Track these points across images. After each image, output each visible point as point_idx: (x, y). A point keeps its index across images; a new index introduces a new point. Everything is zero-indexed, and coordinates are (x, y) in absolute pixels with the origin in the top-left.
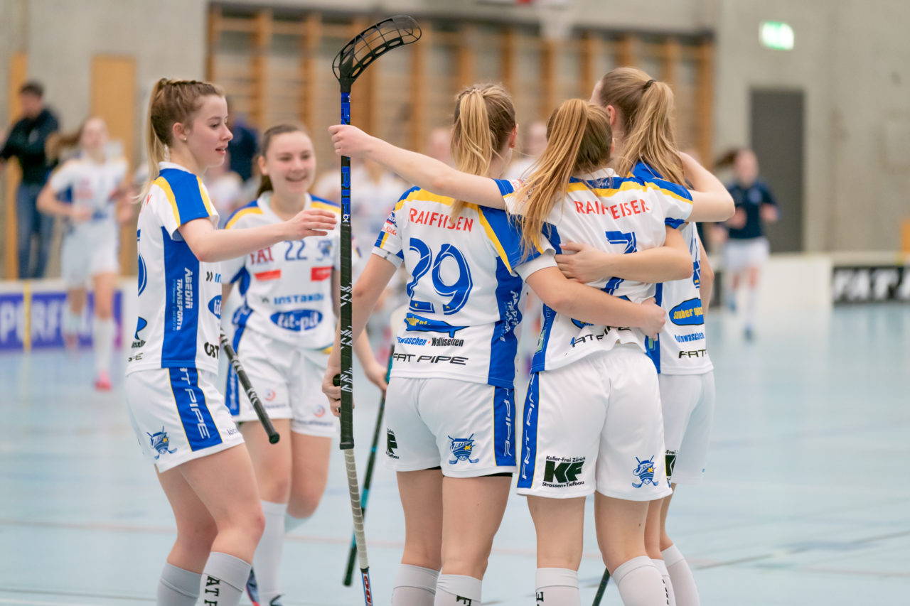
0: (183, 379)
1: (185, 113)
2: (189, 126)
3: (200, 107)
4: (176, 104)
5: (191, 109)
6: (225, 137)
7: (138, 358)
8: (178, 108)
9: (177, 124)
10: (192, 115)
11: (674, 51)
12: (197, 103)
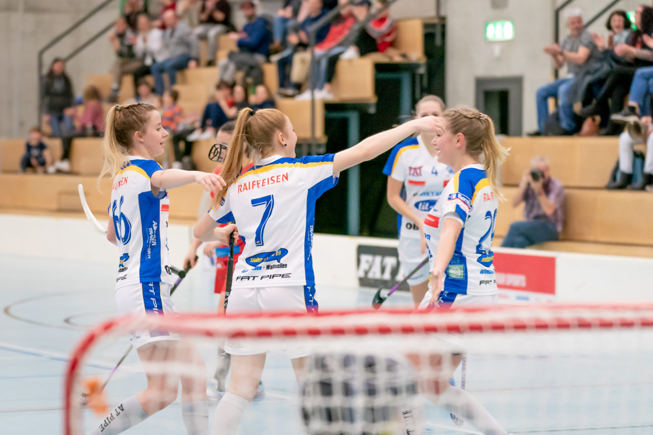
0: (150, 291)
1: (141, 125)
2: (144, 132)
3: (149, 118)
4: (134, 120)
5: (143, 121)
6: (164, 135)
7: (124, 278)
8: (136, 122)
9: (137, 132)
10: (145, 125)
12: (147, 116)
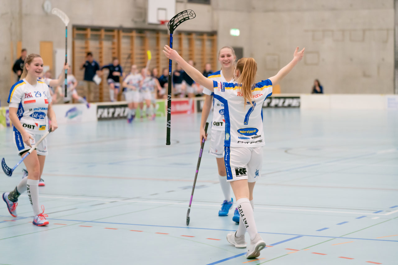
11: (205, 37)
